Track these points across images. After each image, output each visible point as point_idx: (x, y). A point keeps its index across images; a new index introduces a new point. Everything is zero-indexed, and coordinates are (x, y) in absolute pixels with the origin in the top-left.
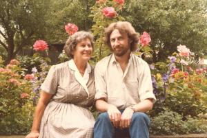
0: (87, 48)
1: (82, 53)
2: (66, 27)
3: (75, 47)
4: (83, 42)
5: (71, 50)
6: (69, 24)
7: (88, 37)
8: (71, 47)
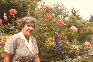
0: (31, 28)
1: (27, 30)
2: (10, 11)
3: (23, 26)
4: (29, 24)
5: (21, 27)
6: (12, 9)
7: (33, 22)
8: (21, 25)
